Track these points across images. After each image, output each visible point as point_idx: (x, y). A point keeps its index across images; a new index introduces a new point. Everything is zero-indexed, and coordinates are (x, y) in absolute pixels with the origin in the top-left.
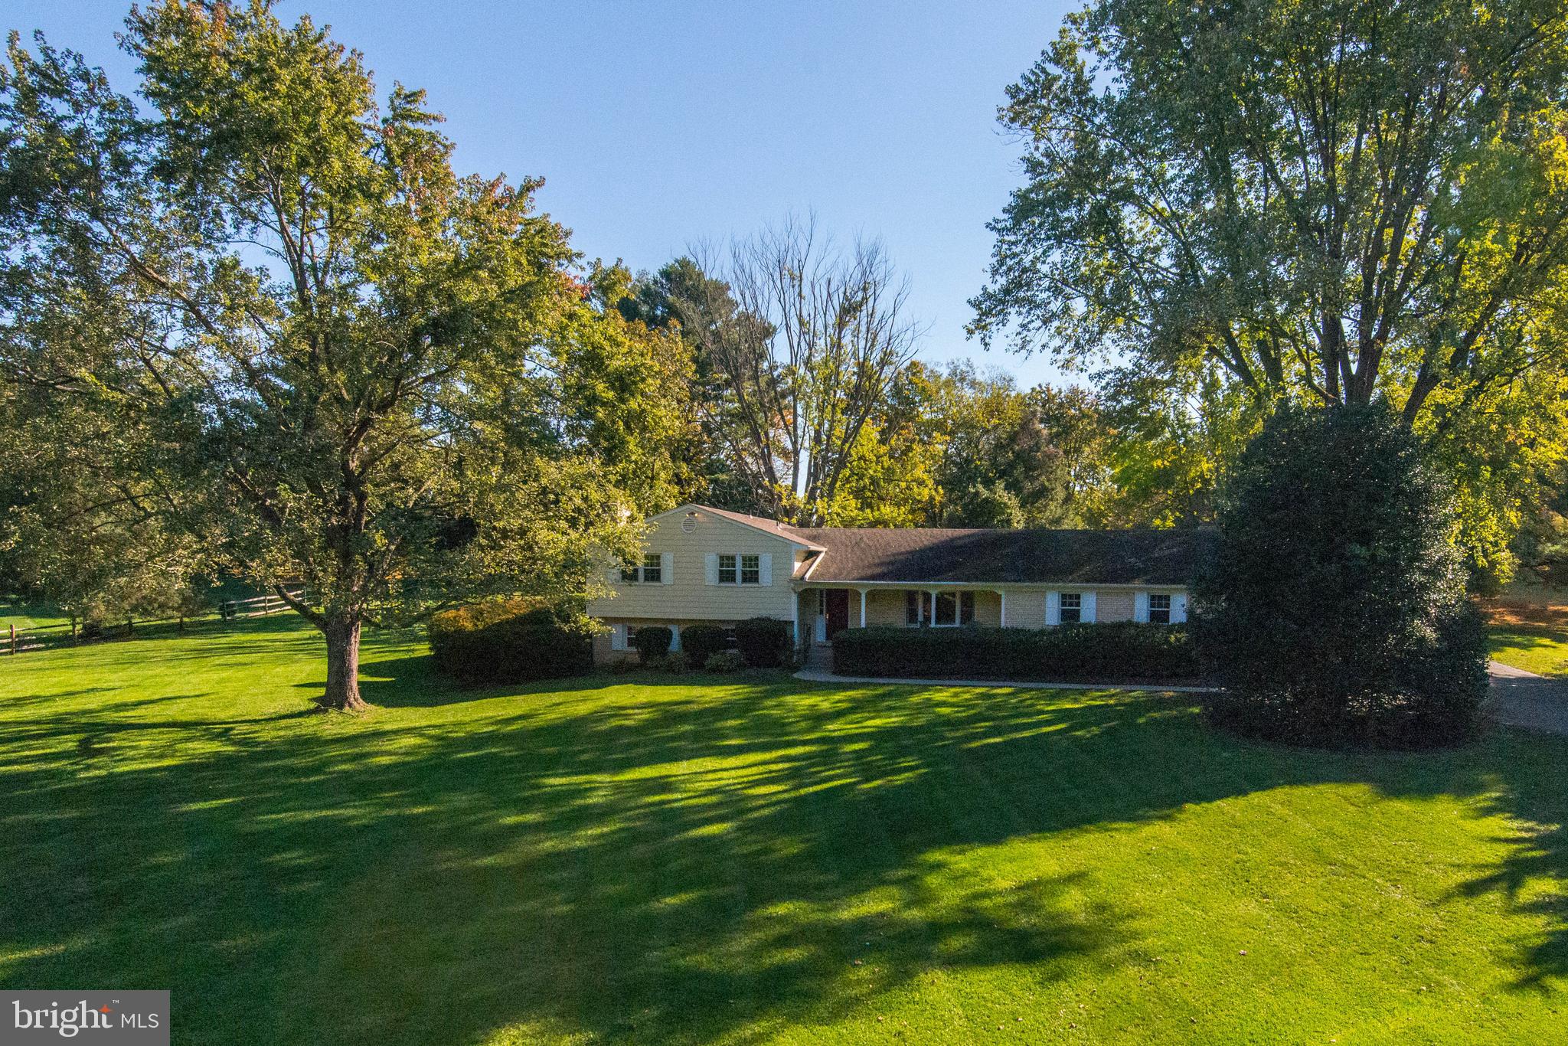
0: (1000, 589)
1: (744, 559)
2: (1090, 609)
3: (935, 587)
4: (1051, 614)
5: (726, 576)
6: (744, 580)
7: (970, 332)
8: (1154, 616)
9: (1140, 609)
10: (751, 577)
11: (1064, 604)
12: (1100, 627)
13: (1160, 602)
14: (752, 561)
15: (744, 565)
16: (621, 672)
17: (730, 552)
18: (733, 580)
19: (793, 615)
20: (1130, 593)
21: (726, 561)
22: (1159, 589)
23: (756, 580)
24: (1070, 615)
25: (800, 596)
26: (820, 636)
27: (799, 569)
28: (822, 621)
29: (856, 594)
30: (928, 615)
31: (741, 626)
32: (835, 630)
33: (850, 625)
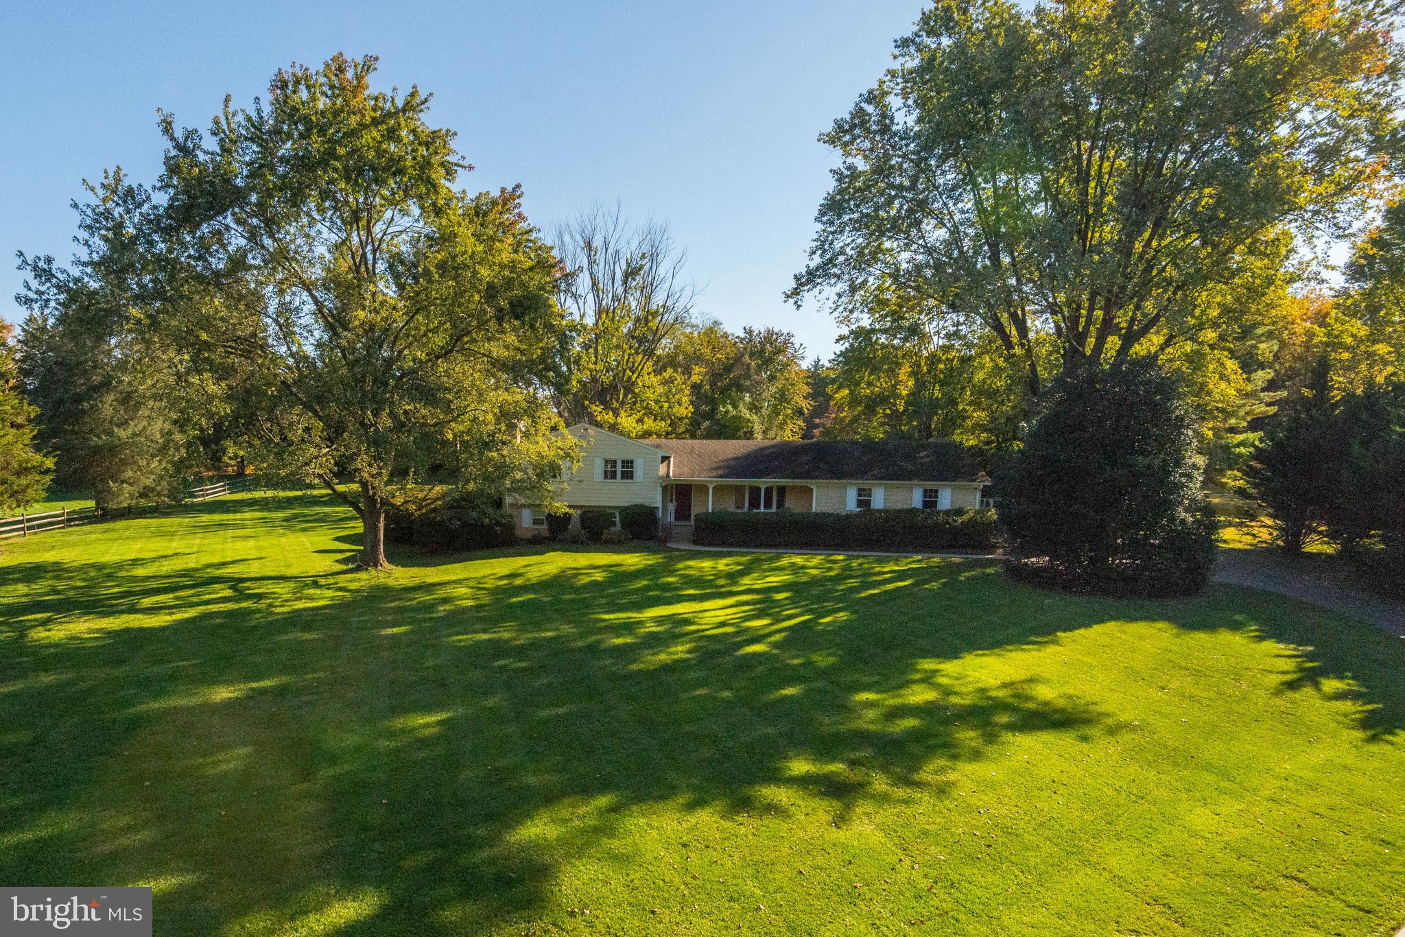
0: (813, 484)
1: (623, 462)
2: (879, 499)
3: (763, 483)
4: (850, 504)
5: (610, 474)
6: (623, 478)
7: (788, 296)
8: (926, 504)
9: (916, 499)
10: (628, 475)
11: (859, 495)
12: (885, 511)
13: (931, 494)
14: (628, 464)
15: (623, 467)
17: (612, 457)
18: (614, 476)
19: (658, 502)
20: (911, 488)
21: (610, 463)
22: (930, 485)
23: (632, 478)
24: (864, 503)
25: (665, 489)
26: (671, 518)
27: (662, 470)
28: (672, 507)
29: (703, 488)
30: (754, 503)
31: (624, 510)
32: (683, 512)
33: (695, 510)
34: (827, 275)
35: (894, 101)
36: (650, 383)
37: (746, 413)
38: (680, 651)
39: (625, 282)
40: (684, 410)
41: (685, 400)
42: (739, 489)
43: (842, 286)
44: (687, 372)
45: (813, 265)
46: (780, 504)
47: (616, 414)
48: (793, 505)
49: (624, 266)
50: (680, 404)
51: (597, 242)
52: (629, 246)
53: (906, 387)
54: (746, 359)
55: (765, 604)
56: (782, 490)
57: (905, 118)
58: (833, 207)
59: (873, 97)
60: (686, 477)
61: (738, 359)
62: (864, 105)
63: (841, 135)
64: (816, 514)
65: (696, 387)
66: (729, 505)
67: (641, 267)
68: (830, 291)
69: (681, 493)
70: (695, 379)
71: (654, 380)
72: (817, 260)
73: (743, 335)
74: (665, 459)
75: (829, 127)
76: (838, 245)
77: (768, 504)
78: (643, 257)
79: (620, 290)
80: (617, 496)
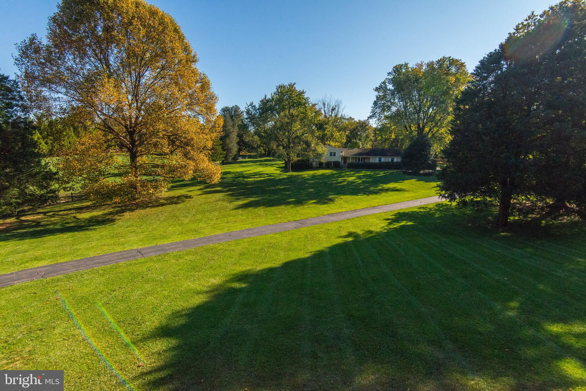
0: (370, 157)
2: (383, 160)
3: (361, 157)
4: (377, 160)
5: (331, 155)
8: (392, 161)
9: (390, 160)
10: (334, 155)
11: (379, 159)
12: (384, 162)
13: (393, 159)
14: (335, 153)
16: (317, 168)
19: (340, 160)
20: (389, 158)
21: (331, 153)
22: (392, 157)
24: (380, 161)
25: (342, 158)
26: (343, 164)
27: (341, 154)
28: (343, 161)
29: (349, 158)
30: (359, 161)
31: (333, 162)
32: (345, 163)
33: (347, 162)
34: (373, 116)
35: (387, 84)
36: (337, 134)
37: (358, 141)
38: (345, 183)
39: (332, 112)
40: (344, 141)
41: (345, 138)
42: (356, 158)
43: (376, 119)
44: (345, 132)
45: (371, 115)
46: (364, 161)
47: (330, 142)
48: (366, 161)
49: (331, 108)
50: (343, 139)
51: (326, 104)
52: (333, 104)
53: (393, 136)
54: (359, 128)
55: (359, 178)
56: (364, 158)
57: (390, 87)
58: (375, 103)
59: (384, 83)
60: (346, 156)
61: (357, 128)
62: (382, 85)
63: (377, 89)
64: (371, 163)
65: (347, 136)
66: (354, 161)
67: (335, 108)
68: (375, 119)
69: (345, 159)
70: (347, 134)
71: (338, 134)
72: (372, 114)
73: (358, 121)
74: (342, 152)
75: (375, 88)
76: (376, 111)
77: (362, 161)
78: (336, 106)
79: (330, 113)
80: (333, 159)
